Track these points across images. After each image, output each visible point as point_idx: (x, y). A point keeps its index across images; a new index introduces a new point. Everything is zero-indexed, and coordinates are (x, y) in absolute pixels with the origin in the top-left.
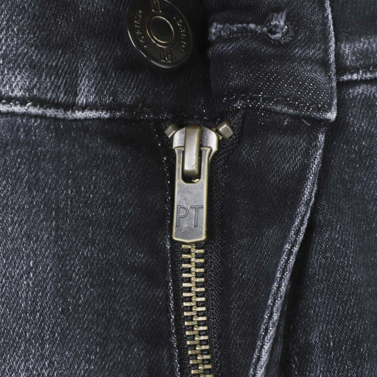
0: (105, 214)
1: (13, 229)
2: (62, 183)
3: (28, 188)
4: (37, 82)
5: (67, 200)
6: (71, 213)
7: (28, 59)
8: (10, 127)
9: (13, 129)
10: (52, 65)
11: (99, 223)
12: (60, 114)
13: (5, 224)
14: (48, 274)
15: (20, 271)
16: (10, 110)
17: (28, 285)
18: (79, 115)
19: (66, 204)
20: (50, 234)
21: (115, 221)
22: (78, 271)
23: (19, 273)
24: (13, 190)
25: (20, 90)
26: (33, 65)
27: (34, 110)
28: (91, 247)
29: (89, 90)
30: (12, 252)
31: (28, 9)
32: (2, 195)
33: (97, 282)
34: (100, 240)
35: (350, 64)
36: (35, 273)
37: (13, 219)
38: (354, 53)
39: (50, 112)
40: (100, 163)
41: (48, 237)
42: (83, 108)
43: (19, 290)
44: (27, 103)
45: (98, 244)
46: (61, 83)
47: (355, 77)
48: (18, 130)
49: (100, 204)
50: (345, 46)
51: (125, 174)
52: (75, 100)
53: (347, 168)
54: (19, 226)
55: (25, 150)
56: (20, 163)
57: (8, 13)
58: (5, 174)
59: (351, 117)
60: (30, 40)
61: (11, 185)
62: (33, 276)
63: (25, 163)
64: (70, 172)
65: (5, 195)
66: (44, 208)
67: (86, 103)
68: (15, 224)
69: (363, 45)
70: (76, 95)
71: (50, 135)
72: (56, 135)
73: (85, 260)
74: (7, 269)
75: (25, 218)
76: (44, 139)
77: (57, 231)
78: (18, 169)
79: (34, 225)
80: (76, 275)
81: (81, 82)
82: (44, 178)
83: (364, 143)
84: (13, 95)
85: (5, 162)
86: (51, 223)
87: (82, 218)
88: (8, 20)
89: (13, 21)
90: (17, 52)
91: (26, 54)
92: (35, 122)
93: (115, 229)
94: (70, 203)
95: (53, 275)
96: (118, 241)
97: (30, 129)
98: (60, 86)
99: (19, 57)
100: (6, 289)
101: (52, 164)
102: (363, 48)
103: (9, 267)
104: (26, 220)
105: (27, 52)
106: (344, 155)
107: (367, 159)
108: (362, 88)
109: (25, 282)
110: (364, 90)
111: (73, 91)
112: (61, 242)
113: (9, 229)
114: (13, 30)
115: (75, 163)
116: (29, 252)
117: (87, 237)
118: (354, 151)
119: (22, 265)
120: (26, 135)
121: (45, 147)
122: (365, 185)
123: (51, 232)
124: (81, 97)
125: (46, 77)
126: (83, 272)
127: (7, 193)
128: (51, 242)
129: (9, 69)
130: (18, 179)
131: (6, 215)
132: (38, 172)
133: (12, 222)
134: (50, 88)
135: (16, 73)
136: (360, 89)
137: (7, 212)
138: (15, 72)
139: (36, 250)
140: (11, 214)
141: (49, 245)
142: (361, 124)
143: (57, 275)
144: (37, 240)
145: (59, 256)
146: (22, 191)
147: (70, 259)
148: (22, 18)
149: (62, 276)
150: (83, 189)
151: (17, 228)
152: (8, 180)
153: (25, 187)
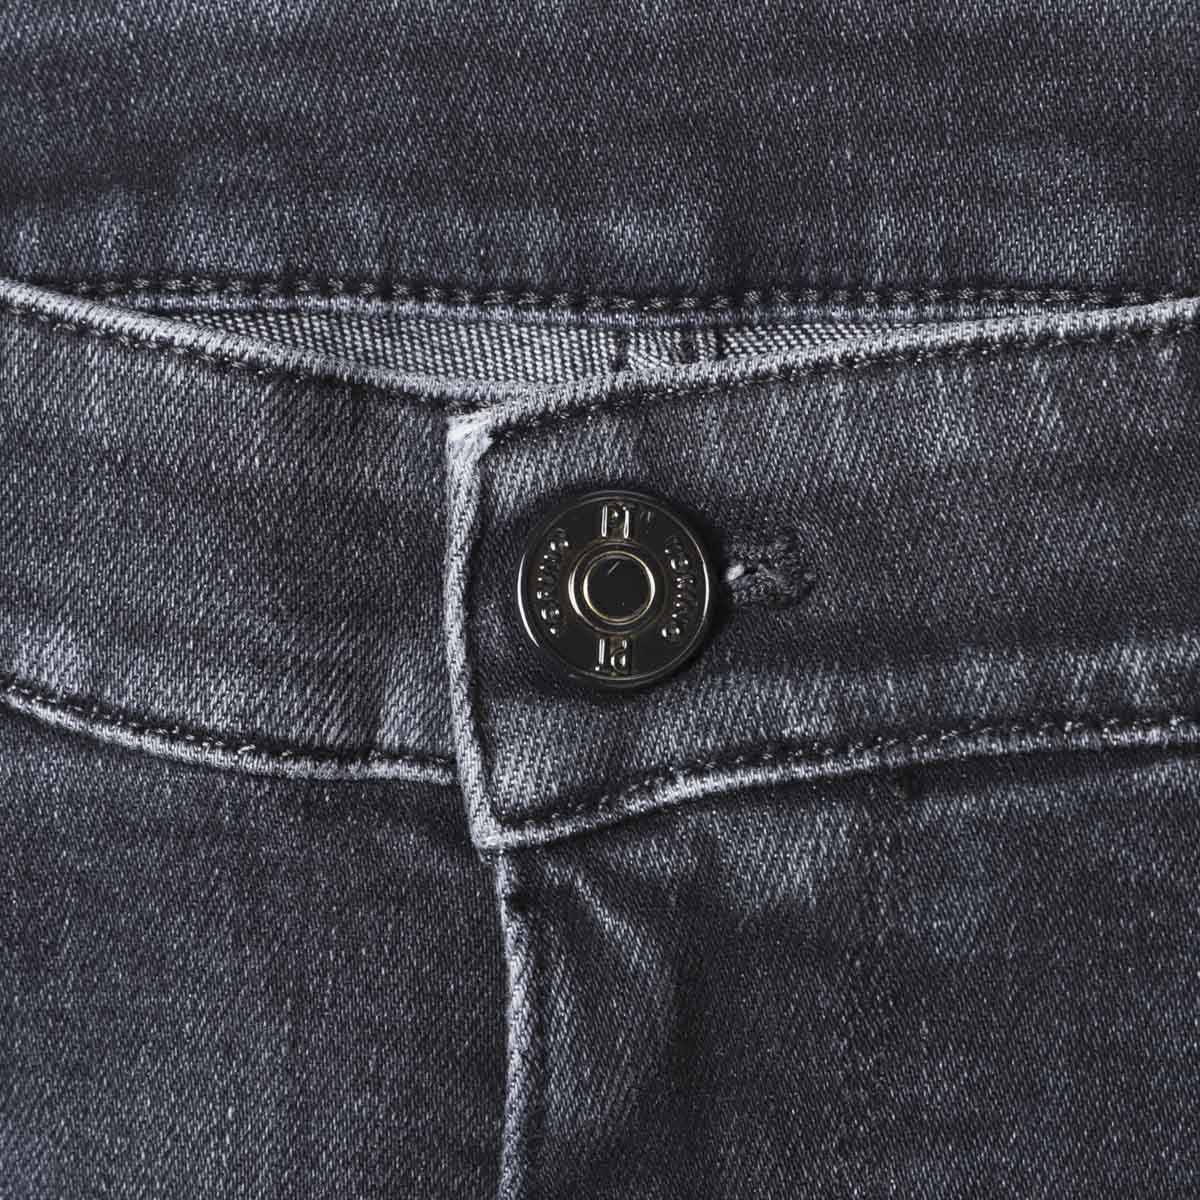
0: (414, 1019)
1: (195, 1026)
2: (315, 934)
3: (234, 937)
4: (265, 699)
5: (325, 976)
6: (331, 1006)
7: (250, 642)
8: (203, 795)
9: (207, 798)
10: (311, 658)
11: (399, 1038)
12: (327, 771)
13: (179, 1014)
14: (263, 1145)
15: (205, 1126)
16: (201, 758)
17: (219, 1162)
18: (381, 770)
19: (322, 985)
20: (276, 1052)
21: (437, 1037)
22: (334, 1149)
23: (202, 1131)
24: (200, 937)
25: (225, 715)
26: (261, 658)
27: (252, 765)
28: (373, 1096)
29: (407, 720)
30: (189, 1078)
31: (264, 526)
32: (175, 946)
33: (377, 1180)
34: (395, 1080)
35: (1143, 701)
36: (235, 1135)
37: (195, 1003)
38: (1154, 675)
39: (295, 769)
40: (407, 892)
41: (271, 1058)
42: (392, 756)
43: (200, 1171)
44: (239, 746)
45: (391, 1090)
46: (335, 701)
47: (1154, 735)
48: (218, 804)
49: (404, 993)
50: (1133, 653)
51: (466, 925)
52: (375, 735)
53: (1100, 976)
54: (208, 1021)
55: (231, 850)
56: (218, 878)
57: (218, 534)
58: (184, 900)
59: (1124, 846)
60: (261, 598)
61: (196, 925)
62: (231, 1141)
63: (230, 879)
64: (335, 908)
65: (182, 947)
66: (266, 987)
67: (401, 746)
68: (201, 1017)
69: (1187, 655)
70: (376, 724)
71: (291, 820)
72: (306, 819)
73: (353, 1123)
74: (177, 1116)
75: (223, 1005)
76: (276, 828)
77: (294, 1045)
78: (214, 889)
79: (242, 1025)
80: (329, 1156)
81: (390, 696)
82: (273, 918)
83: (1152, 914)
84: (209, 725)
85: (186, 873)
86: (282, 1023)
87: (357, 1021)
88: (218, 549)
89: (228, 553)
90: (227, 625)
91: (247, 631)
92: (258, 787)
93: (438, 1054)
94: (330, 983)
95: (275, 1148)
96: (443, 1085)
97: (245, 805)
98: (331, 707)
99: (231, 636)
100: (172, 1162)
101: (294, 887)
102: (1184, 661)
103: (180, 1112)
104: (225, 1012)
105: (252, 626)
106: (1095, 941)
107: (1158, 956)
108: (1168, 769)
109: (213, 1155)
110: (1174, 775)
111: (368, 717)
112: (301, 1073)
113: (187, 1026)
114: (225, 575)
115: (344, 888)
116: (228, 1086)
117: (363, 1069)
118: (1124, 932)
119: (211, 1114)
120: (236, 817)
121: (276, 845)
122: (1147, 1023)
123: (279, 1047)
124: (389, 730)
125: (290, 687)
126: (345, 1152)
127: (186, 942)
128: (276, 1070)
129: (207, 664)
130: (212, 914)
131: (181, 993)
132: (259, 902)
133: (194, 1010)
134: (301, 714)
135: (220, 675)
136: (1162, 773)
137: (183, 986)
138: (217, 671)
139: (243, 1082)
140: (192, 993)
141: (272, 1075)
142: (1149, 865)
143: (282, 1150)
144: (246, 1061)
145: (293, 1106)
146: (219, 942)
147: (320, 1118)
148: (249, 548)
149: (294, 1154)
150: (364, 952)
151: (205, 1026)
152: (189, 913)
153: (226, 934)
